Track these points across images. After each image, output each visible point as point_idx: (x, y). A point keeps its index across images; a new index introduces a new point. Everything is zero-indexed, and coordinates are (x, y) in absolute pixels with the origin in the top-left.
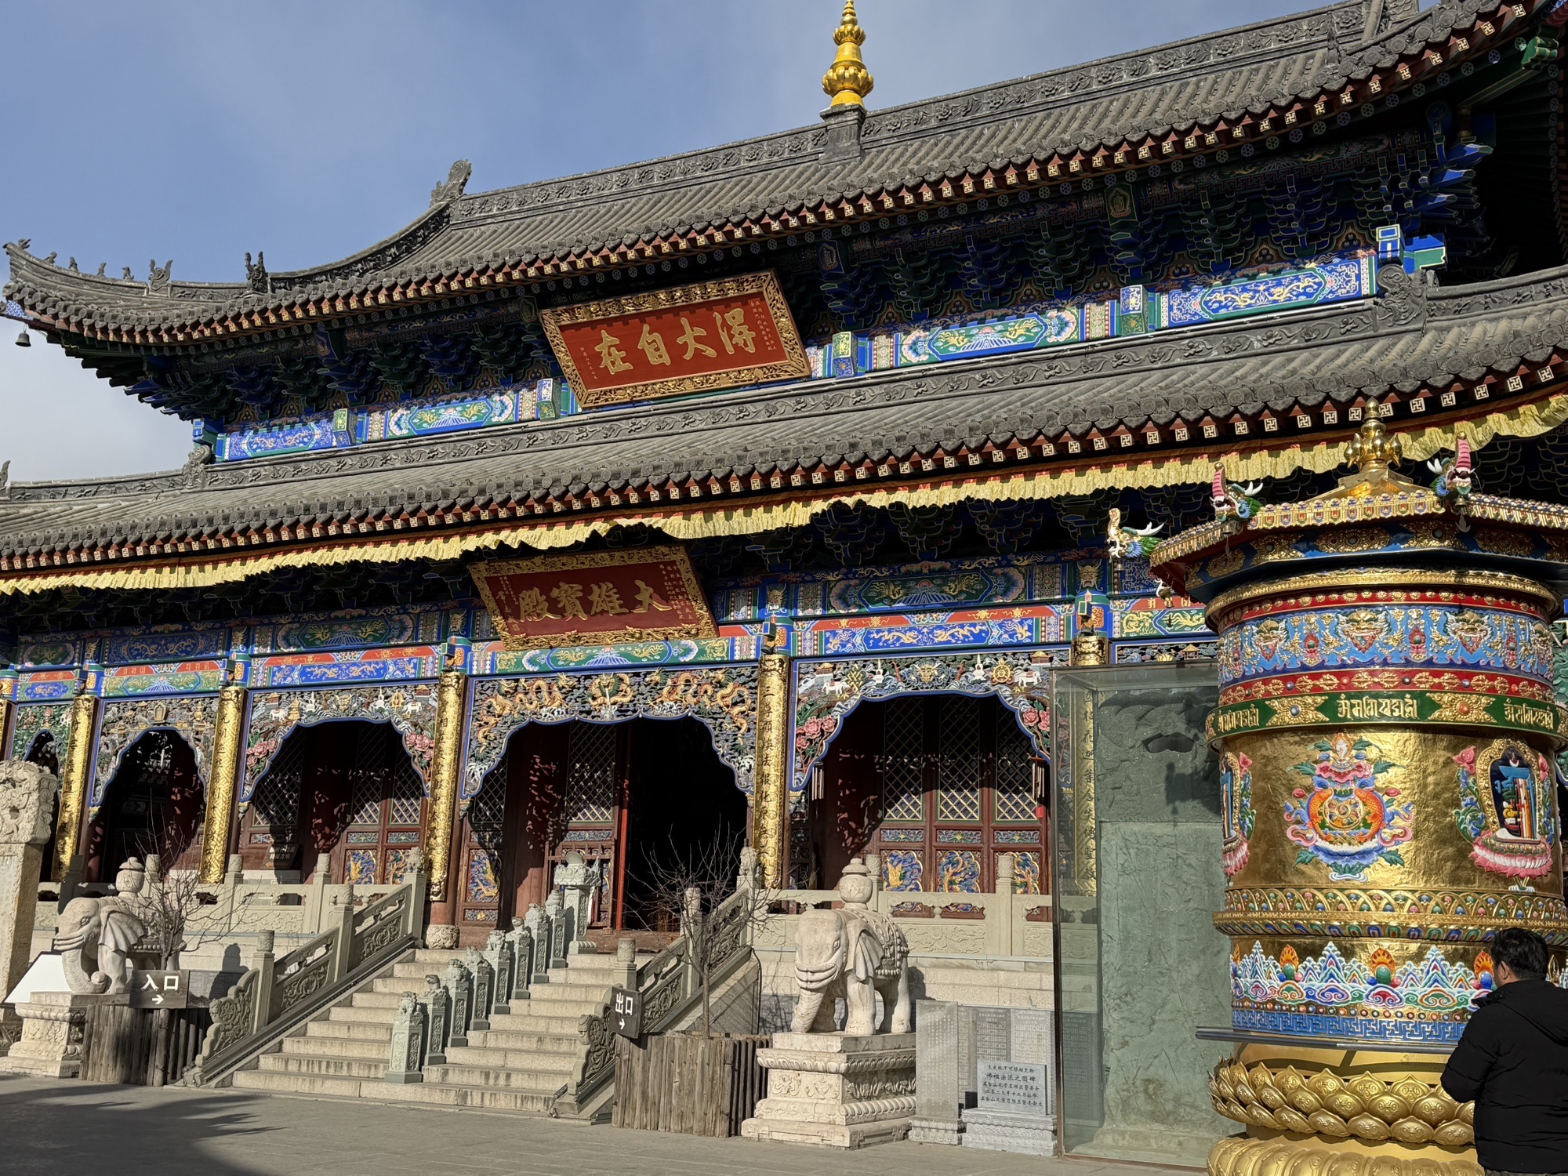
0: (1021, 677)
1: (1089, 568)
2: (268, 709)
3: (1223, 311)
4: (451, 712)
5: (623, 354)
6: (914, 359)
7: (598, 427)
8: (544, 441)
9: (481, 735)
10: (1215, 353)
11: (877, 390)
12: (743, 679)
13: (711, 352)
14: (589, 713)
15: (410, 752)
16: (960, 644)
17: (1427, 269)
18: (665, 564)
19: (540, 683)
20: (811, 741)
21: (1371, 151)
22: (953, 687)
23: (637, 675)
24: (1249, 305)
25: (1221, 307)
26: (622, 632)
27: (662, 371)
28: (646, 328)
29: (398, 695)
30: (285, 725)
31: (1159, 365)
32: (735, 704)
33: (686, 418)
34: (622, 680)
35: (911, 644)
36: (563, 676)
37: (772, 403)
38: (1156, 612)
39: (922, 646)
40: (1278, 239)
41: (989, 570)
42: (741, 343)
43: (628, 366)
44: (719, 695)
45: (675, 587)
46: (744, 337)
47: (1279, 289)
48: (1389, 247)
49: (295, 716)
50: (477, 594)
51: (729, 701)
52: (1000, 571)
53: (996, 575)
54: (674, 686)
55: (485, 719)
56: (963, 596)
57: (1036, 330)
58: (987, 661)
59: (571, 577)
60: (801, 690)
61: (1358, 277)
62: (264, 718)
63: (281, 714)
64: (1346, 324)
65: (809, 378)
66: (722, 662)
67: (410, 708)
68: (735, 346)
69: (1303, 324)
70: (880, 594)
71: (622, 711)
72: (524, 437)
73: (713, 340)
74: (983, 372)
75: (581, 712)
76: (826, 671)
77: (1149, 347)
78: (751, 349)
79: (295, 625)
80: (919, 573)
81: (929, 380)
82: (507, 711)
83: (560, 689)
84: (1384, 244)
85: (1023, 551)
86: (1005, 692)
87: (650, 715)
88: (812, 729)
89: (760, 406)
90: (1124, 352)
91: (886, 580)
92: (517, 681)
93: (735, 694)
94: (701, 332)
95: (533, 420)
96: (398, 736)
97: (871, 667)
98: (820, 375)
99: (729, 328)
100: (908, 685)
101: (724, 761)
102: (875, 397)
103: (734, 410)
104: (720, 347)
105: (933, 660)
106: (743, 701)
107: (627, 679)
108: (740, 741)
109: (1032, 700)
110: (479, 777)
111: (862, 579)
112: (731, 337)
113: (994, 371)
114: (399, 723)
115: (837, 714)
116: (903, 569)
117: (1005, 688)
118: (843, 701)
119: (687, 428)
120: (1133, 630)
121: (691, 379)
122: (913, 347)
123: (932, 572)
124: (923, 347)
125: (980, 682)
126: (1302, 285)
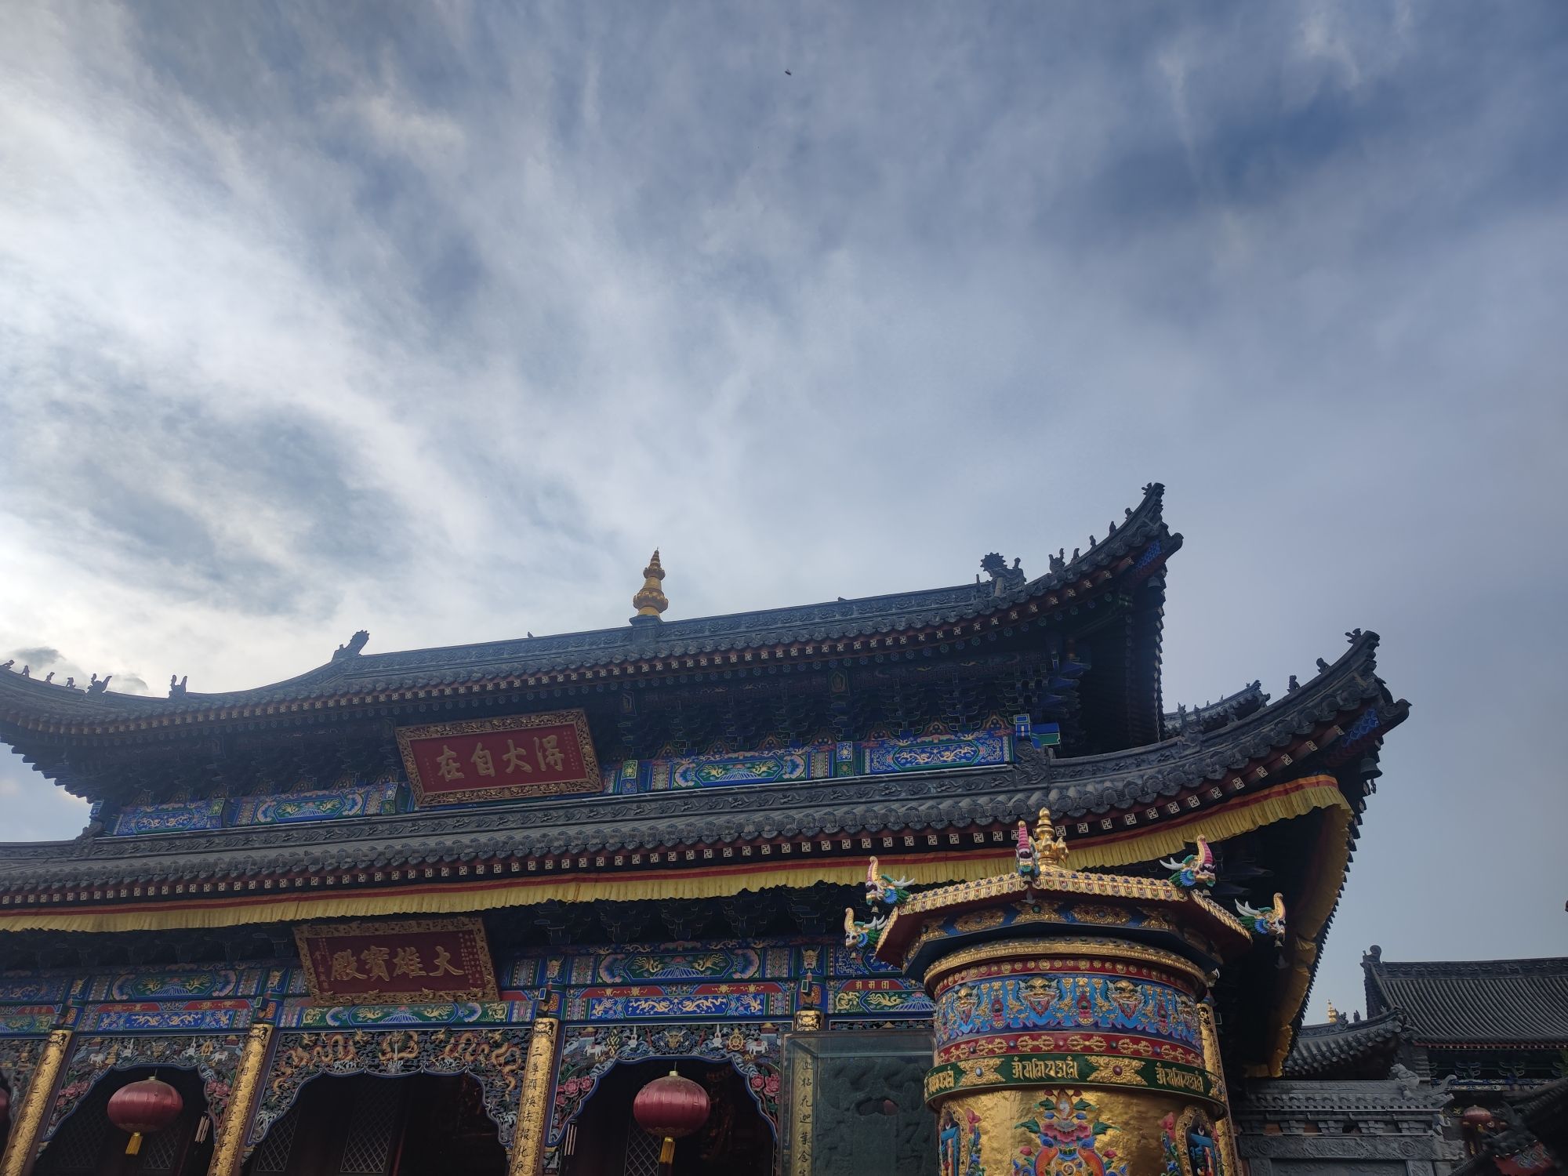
0: (753, 1047)
1: (810, 952)
2: (89, 1053)
3: (908, 765)
4: (253, 1062)
5: (458, 765)
6: (684, 785)
7: (428, 823)
8: (382, 831)
9: (276, 1084)
10: (904, 794)
11: (653, 805)
12: (516, 1040)
13: (527, 768)
14: (377, 1067)
15: (209, 1099)
16: (703, 1014)
17: (1050, 747)
18: (464, 933)
19: (339, 1037)
20: (569, 1099)
21: (1009, 663)
22: (695, 1053)
23: (425, 1033)
24: (927, 763)
25: (907, 762)
26: (418, 993)
27: (488, 781)
28: (479, 746)
29: (208, 1045)
30: (100, 1069)
31: (864, 800)
32: (507, 1063)
33: (501, 819)
34: (411, 1037)
35: (663, 1013)
36: (360, 1032)
37: (571, 810)
38: (862, 992)
39: (672, 1015)
40: (946, 719)
41: (732, 950)
42: (552, 763)
43: (460, 775)
44: (494, 1054)
45: (470, 953)
46: (555, 756)
47: (947, 753)
48: (1023, 728)
49: (111, 1061)
50: (297, 955)
51: (502, 1060)
52: (740, 952)
53: (737, 955)
54: (456, 1045)
55: (283, 1069)
56: (709, 973)
57: (775, 769)
58: (725, 1030)
59: (380, 941)
60: (566, 1052)
61: (1002, 749)
62: (83, 1062)
63: (98, 1059)
64: (995, 780)
65: (602, 794)
66: (501, 1024)
67: (217, 1056)
68: (548, 765)
69: (966, 778)
70: (642, 967)
71: (406, 1066)
72: (367, 828)
73: (531, 759)
74: (736, 797)
75: (370, 1066)
76: (589, 1035)
77: (856, 787)
78: (559, 768)
79: (131, 977)
80: (675, 950)
81: (694, 800)
82: (304, 1063)
83: (355, 1043)
84: (1019, 727)
85: (760, 936)
86: (738, 1059)
87: (431, 1071)
88: (571, 1088)
89: (561, 812)
90: (838, 789)
91: (648, 956)
92: (318, 1035)
93: (508, 1054)
94: (522, 751)
95: (377, 815)
96: (202, 1083)
97: (627, 1033)
98: (611, 791)
99: (545, 750)
100: (657, 1049)
101: (490, 1116)
102: (651, 810)
103: (540, 814)
104: (535, 764)
105: (680, 1028)
106: (514, 1061)
107: (416, 1037)
108: (507, 1098)
109: (759, 1066)
110: (266, 1126)
111: (628, 954)
112: (545, 757)
113: (743, 796)
114: (204, 1070)
115: (595, 1075)
116: (662, 947)
117: (738, 1055)
118: (601, 1063)
119: (501, 827)
120: (843, 1007)
121: (509, 789)
122: (684, 775)
123: (685, 950)
124: (691, 775)
125: (717, 1049)
126: (963, 752)
